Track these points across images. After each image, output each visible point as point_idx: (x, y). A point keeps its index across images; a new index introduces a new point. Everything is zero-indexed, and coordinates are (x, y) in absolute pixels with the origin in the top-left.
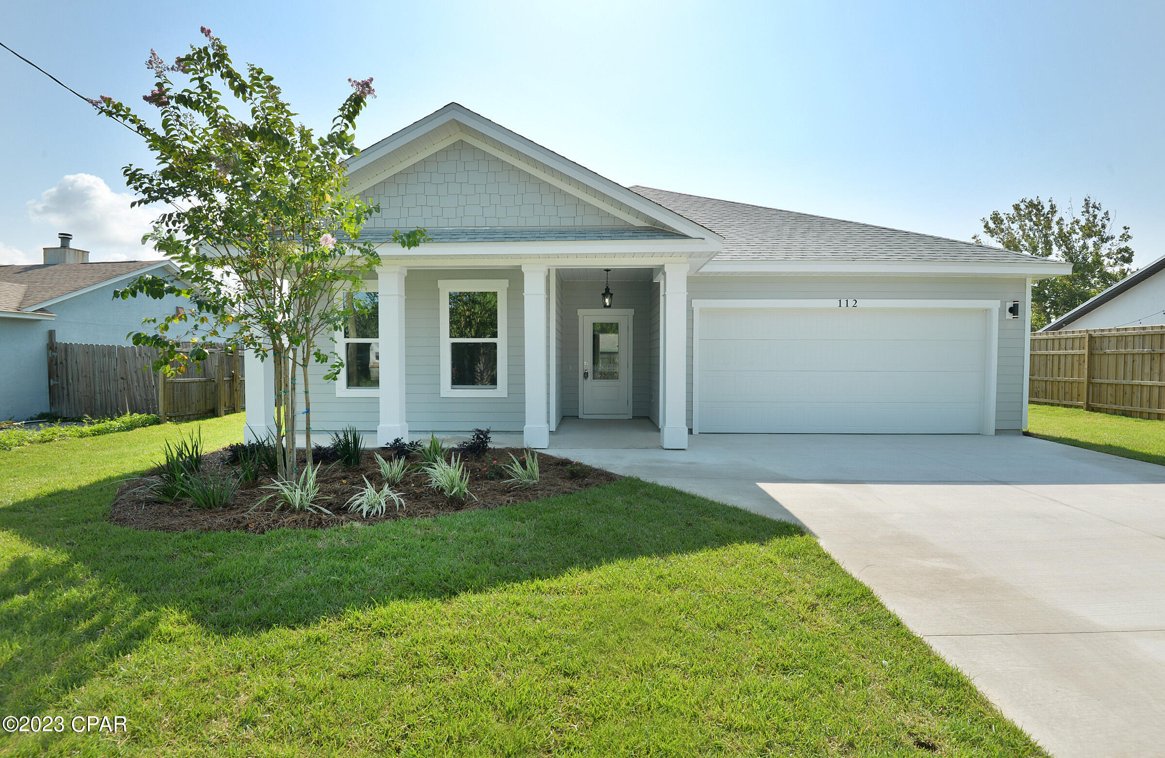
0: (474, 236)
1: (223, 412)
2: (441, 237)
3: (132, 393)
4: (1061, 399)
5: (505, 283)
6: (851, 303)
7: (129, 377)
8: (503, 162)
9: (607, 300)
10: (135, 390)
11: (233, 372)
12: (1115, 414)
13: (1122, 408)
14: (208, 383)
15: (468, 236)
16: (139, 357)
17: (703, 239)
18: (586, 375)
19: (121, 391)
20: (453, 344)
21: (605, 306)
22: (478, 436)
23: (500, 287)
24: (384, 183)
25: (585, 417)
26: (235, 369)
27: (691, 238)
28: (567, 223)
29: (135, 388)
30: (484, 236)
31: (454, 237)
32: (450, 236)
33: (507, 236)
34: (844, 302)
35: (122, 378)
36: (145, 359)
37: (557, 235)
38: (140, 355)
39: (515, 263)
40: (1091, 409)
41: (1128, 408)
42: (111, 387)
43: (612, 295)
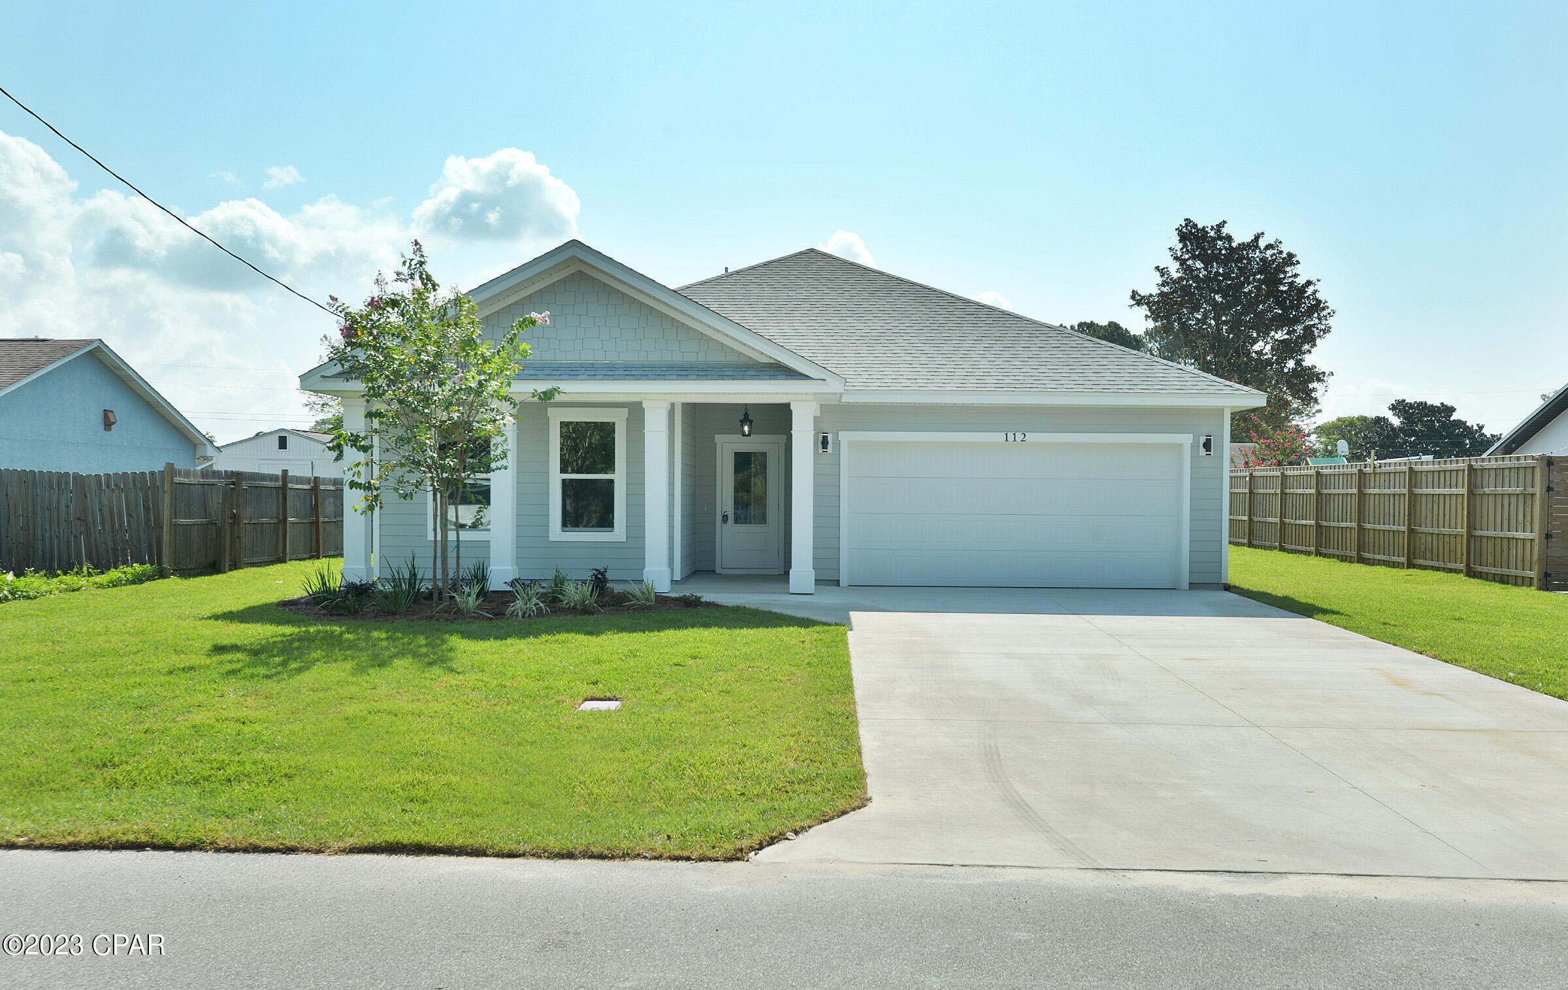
0: (593, 373)
1: (227, 568)
2: (558, 373)
3: (93, 542)
4: (1446, 560)
5: (625, 412)
6: (1019, 436)
7: (90, 516)
8: (623, 294)
9: (746, 428)
10: (98, 536)
11: (235, 511)
12: (1495, 580)
13: (1499, 571)
14: (209, 526)
15: (587, 373)
16: (107, 490)
17: (824, 380)
18: (725, 518)
19: (76, 537)
20: (564, 481)
21: (744, 435)
22: (596, 576)
23: (619, 419)
24: (498, 313)
25: (724, 572)
26: (238, 508)
27: (812, 379)
28: (691, 358)
29: (98, 532)
30: (604, 373)
31: (573, 373)
32: (568, 372)
33: (627, 373)
34: (1011, 436)
35: (78, 519)
36: (116, 492)
37: (679, 373)
38: (108, 487)
39: (637, 399)
40: (1471, 573)
41: (1505, 571)
42: (62, 531)
43: (751, 422)
